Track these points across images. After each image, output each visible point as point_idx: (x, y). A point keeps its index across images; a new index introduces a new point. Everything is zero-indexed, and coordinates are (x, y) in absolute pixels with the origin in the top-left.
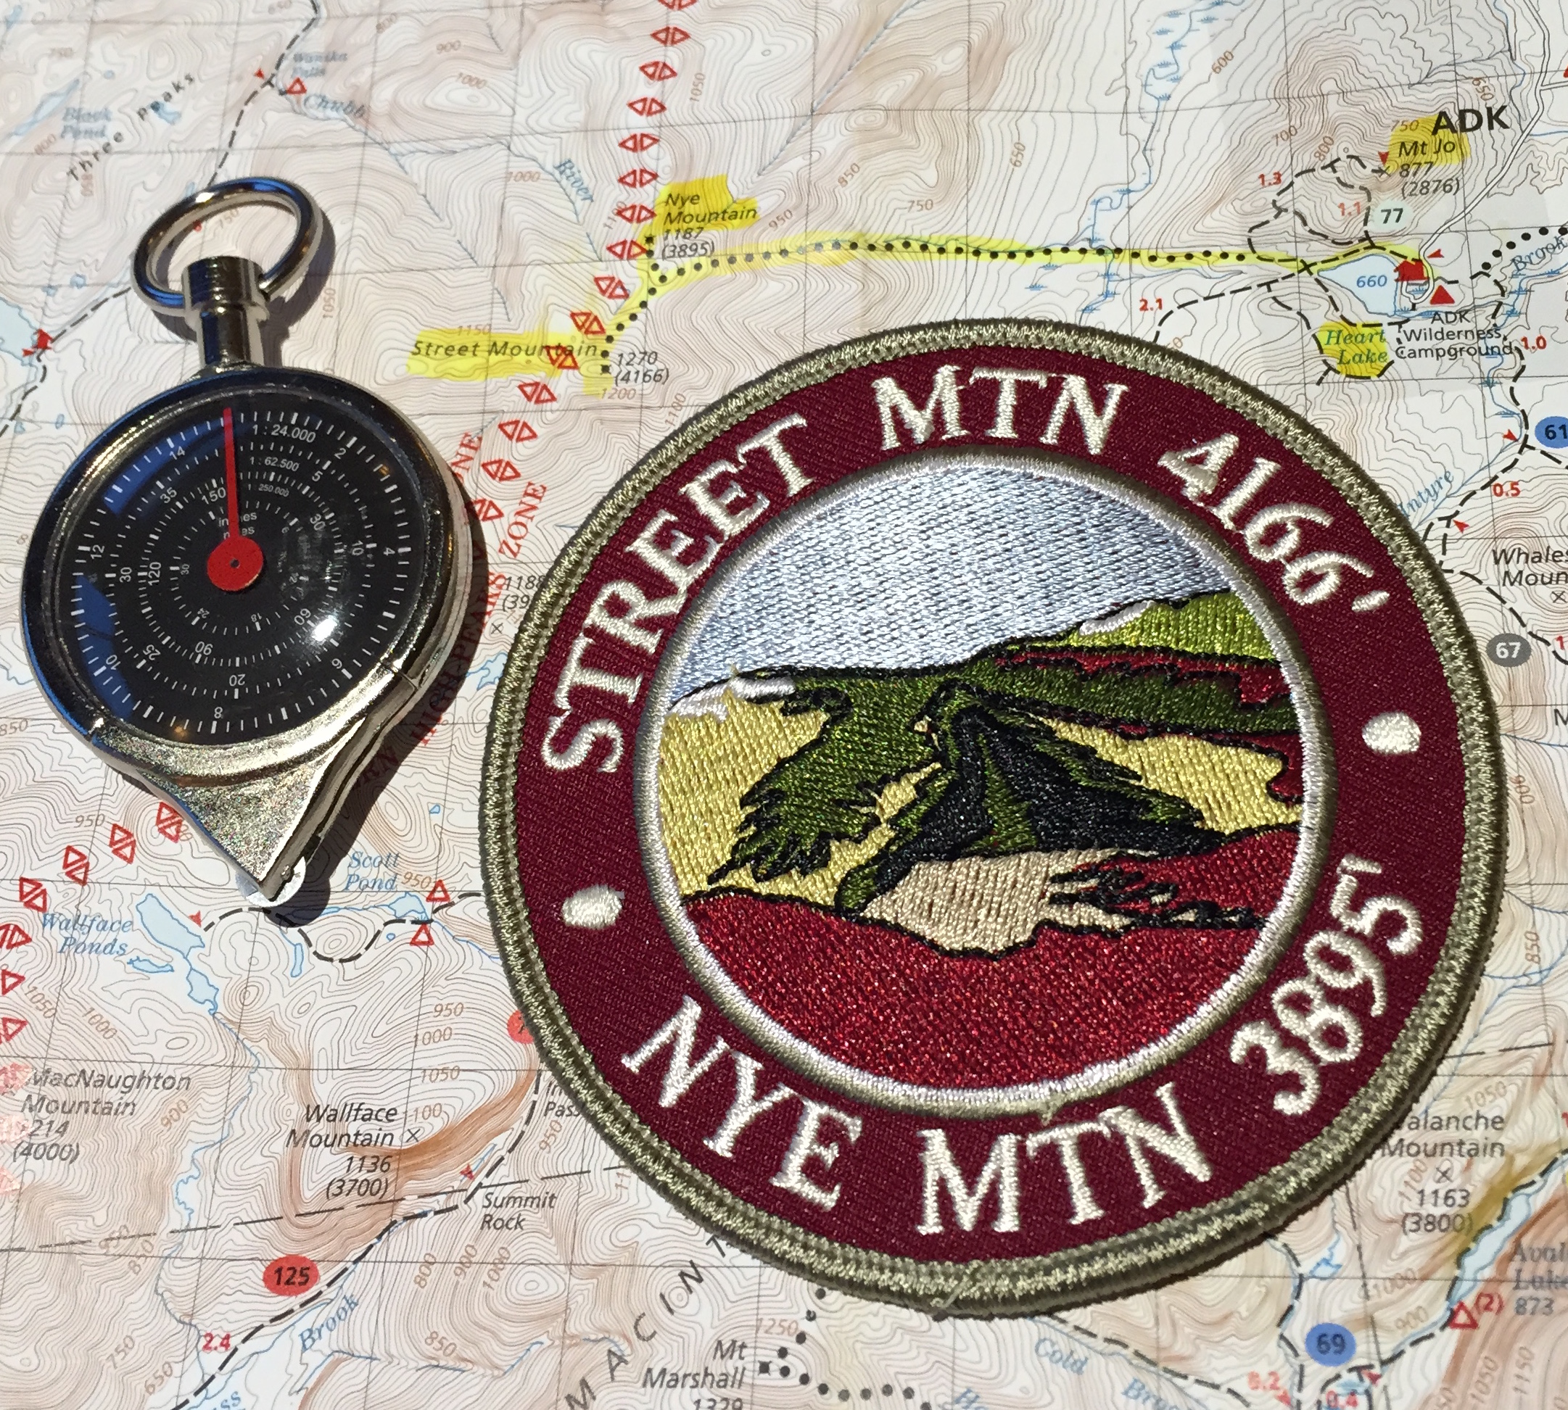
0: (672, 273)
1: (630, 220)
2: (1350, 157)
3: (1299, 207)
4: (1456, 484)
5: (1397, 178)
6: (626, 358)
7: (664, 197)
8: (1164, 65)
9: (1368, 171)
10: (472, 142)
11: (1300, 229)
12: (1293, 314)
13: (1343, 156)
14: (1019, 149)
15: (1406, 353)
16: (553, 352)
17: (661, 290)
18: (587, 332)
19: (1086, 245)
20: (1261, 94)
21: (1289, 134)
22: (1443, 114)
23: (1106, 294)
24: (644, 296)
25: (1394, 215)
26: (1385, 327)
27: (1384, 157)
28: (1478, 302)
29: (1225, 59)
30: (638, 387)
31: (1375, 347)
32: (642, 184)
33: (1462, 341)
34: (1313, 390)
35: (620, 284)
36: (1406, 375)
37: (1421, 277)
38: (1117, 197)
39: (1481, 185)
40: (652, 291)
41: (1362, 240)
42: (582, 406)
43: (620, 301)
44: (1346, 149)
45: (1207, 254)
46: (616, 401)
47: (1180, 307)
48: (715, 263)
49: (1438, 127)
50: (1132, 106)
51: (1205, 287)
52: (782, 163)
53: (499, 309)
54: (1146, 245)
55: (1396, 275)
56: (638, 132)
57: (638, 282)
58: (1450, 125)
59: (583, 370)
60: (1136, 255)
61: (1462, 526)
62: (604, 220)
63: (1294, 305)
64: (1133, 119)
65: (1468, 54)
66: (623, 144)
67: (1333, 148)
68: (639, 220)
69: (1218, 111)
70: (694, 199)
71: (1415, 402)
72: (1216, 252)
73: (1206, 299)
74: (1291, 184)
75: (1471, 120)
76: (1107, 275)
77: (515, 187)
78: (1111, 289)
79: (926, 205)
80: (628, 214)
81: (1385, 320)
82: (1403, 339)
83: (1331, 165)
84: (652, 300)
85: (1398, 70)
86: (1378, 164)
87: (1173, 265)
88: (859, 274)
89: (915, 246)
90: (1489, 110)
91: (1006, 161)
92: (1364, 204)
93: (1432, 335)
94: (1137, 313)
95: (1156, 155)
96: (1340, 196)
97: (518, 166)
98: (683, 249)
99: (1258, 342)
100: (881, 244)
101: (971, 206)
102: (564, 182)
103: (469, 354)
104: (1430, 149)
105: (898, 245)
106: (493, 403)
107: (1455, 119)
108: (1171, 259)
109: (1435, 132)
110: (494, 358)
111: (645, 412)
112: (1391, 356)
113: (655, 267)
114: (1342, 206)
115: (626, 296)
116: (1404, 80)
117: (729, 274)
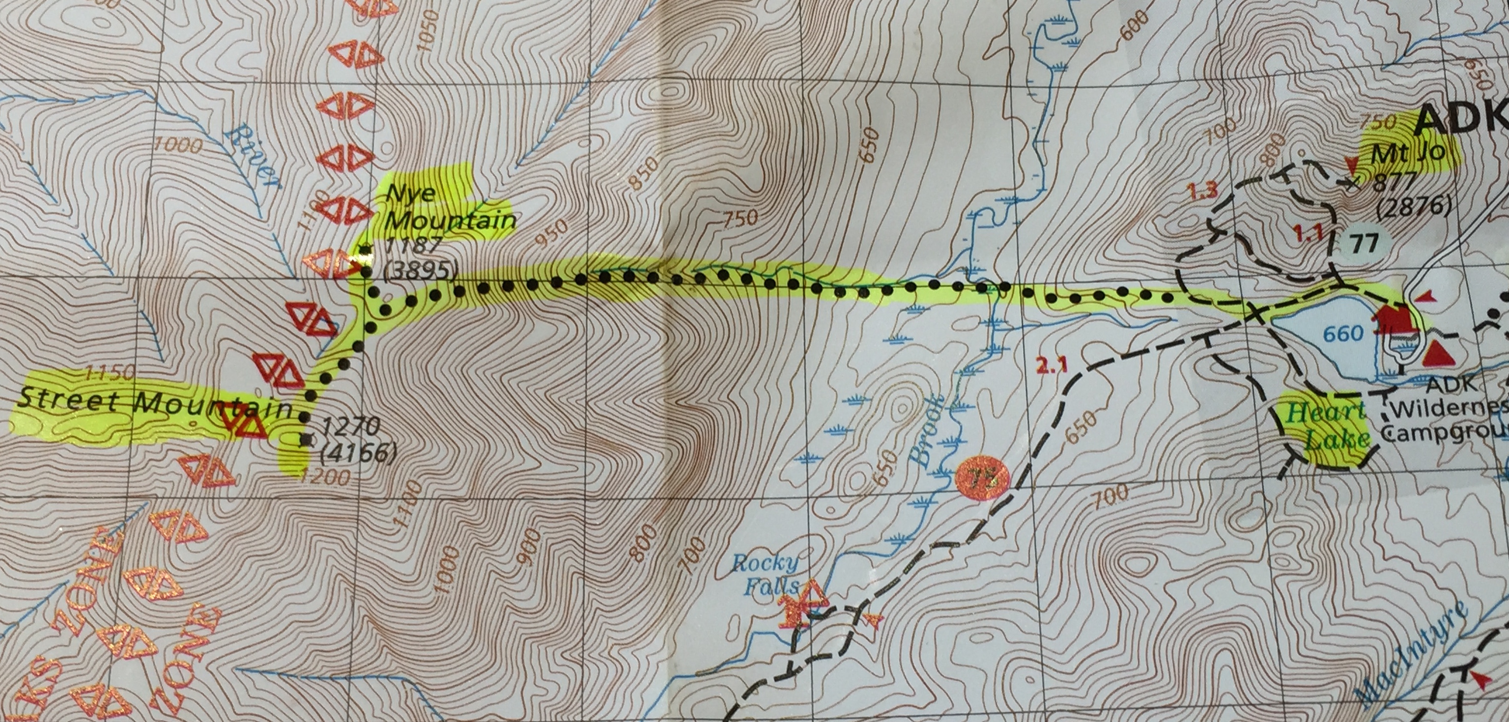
0: (397, 304)
1: (336, 220)
2: (1306, 162)
3: (1242, 228)
4: (1472, 620)
5: (1370, 192)
6: (336, 425)
7: (383, 188)
8: (1059, 21)
9: (1331, 183)
10: (101, 89)
11: (1245, 259)
12: (1241, 379)
13: (1298, 161)
14: (870, 136)
15: (1394, 436)
16: (228, 411)
17: (382, 326)
18: (277, 384)
19: (961, 277)
20: (1187, 74)
21: (1226, 129)
22: (1427, 107)
23: (992, 349)
24: (358, 334)
25: (1367, 242)
26: (1365, 398)
27: (1352, 164)
28: (1486, 363)
29: (1137, 21)
30: (354, 469)
31: (1355, 425)
32: (351, 167)
33: (1470, 417)
34: (1273, 486)
35: (323, 314)
36: (1397, 466)
37: (1410, 329)
38: (1000, 208)
39: (1479, 204)
40: (370, 328)
41: (1326, 276)
42: (272, 493)
43: (324, 340)
44: (1302, 152)
45: (1123, 292)
46: (323, 487)
47: (1090, 368)
48: (459, 292)
49: (1421, 124)
50: (1018, 79)
51: (1122, 340)
52: (550, 149)
53: (147, 342)
54: (1040, 278)
55: (1375, 325)
56: (345, 90)
57: (350, 312)
58: (1437, 123)
59: (273, 438)
60: (1028, 293)
61: (1482, 680)
62: (298, 216)
63: (1242, 366)
64: (1019, 95)
65: (1459, 25)
66: (322, 107)
67: (1285, 150)
68: (349, 221)
69: (1131, 93)
70: (427, 195)
71: (1410, 503)
72: (1135, 289)
73: (1124, 357)
74: (1231, 197)
75: (1464, 117)
76: (991, 322)
77: (165, 160)
78: (998, 342)
79: (749, 219)
80: (333, 209)
81: (1364, 388)
82: (1391, 415)
83: (1283, 173)
84: (370, 340)
85: (1366, 44)
86: (1344, 173)
87: (1078, 308)
88: (660, 319)
89: (735, 277)
90: (1488, 103)
91: (854, 153)
92: (1327, 226)
93: (1428, 409)
94: (1034, 378)
95: (1052, 149)
96: (1295, 215)
97: (169, 129)
98: (414, 267)
99: (1195, 419)
100: (688, 275)
101: (810, 218)
102: (238, 157)
103: (104, 408)
104: (1412, 155)
105: (712, 276)
106: (140, 483)
107: (1443, 114)
108: (1076, 299)
109: (1418, 132)
110: (141, 416)
111: (364, 505)
112: (1376, 438)
113: (374, 292)
114: (1298, 228)
115: (333, 333)
116: (1376, 60)
117: (480, 309)
